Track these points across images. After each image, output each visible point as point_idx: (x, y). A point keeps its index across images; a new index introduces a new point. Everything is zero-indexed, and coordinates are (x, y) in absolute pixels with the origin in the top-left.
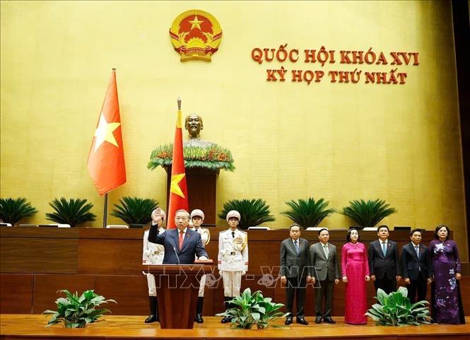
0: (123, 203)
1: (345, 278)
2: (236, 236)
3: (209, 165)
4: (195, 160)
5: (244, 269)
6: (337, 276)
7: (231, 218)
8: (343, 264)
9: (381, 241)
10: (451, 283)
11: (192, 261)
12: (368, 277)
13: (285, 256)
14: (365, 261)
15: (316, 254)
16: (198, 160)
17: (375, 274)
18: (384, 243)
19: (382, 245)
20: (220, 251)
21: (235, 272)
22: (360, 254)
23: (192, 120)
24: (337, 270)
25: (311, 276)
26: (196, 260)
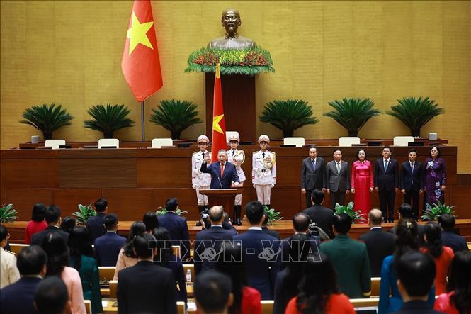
0: (161, 108)
1: (353, 189)
2: (266, 156)
3: (247, 71)
4: (233, 65)
5: (273, 182)
6: (348, 187)
7: (262, 142)
8: (353, 177)
9: (384, 160)
10: (437, 194)
11: (229, 185)
12: (372, 189)
13: (305, 172)
14: (370, 175)
15: (330, 170)
16: (236, 65)
17: (378, 186)
18: (386, 161)
19: (385, 163)
20: (254, 168)
21: (266, 185)
22: (365, 170)
23: (229, 17)
24: (348, 183)
25: (326, 188)
26: (232, 185)
